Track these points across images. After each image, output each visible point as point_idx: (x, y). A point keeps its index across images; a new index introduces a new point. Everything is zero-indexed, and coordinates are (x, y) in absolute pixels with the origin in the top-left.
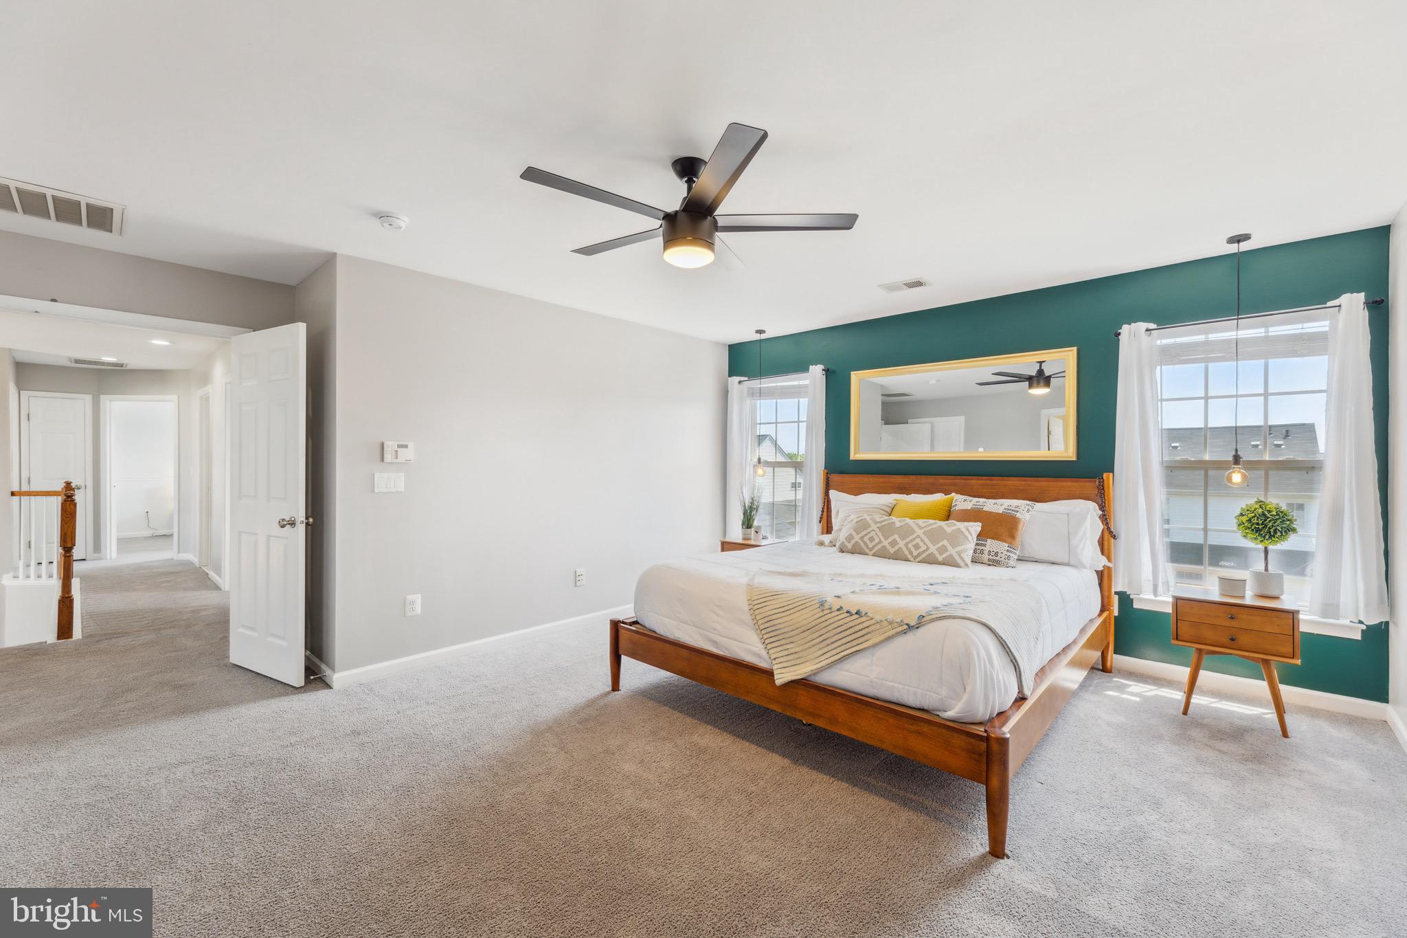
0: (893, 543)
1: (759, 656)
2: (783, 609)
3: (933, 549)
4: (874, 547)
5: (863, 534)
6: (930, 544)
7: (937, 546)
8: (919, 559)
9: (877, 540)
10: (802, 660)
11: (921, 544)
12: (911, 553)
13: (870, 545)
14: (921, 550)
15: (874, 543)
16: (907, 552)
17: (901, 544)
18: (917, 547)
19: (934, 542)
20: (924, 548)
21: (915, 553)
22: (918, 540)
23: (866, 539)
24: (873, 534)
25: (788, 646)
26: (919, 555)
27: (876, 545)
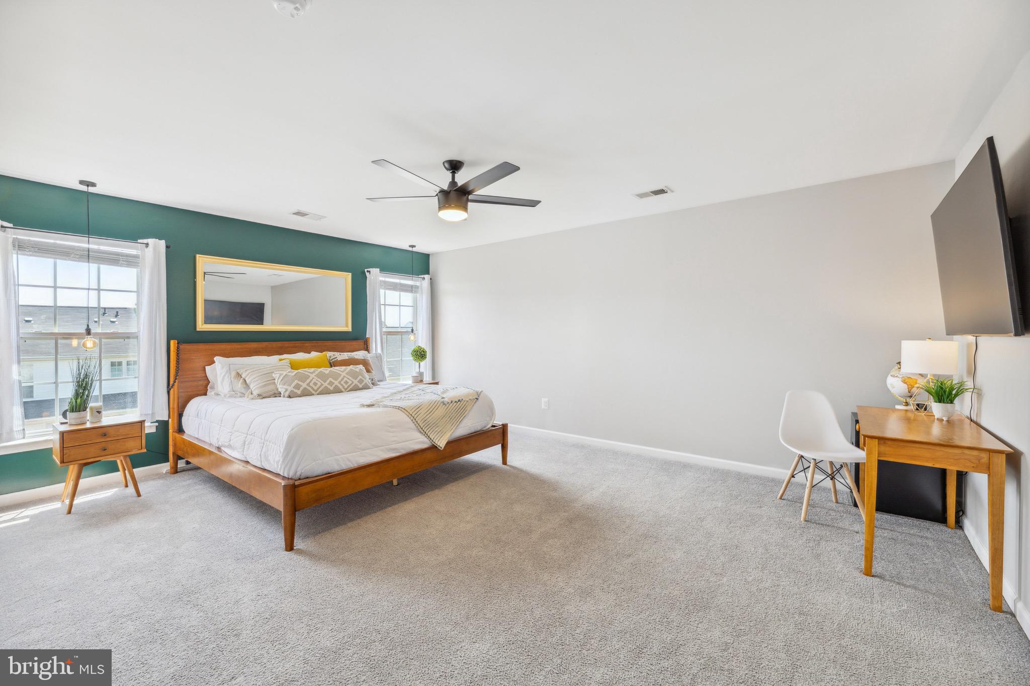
0: (331, 383)
1: (423, 442)
2: (428, 412)
3: (356, 382)
4: (318, 389)
5: (308, 381)
6: (353, 380)
7: (357, 380)
8: (347, 390)
9: (319, 384)
10: (444, 433)
11: (348, 381)
12: (344, 387)
13: (315, 388)
14: (349, 384)
15: (318, 386)
16: (341, 387)
17: (336, 383)
18: (346, 382)
19: (356, 378)
20: (350, 382)
21: (346, 386)
22: (345, 379)
23: (311, 384)
24: (314, 380)
25: (436, 429)
26: (348, 387)
27: (319, 387)
